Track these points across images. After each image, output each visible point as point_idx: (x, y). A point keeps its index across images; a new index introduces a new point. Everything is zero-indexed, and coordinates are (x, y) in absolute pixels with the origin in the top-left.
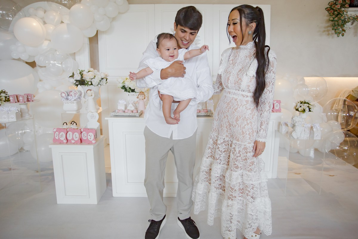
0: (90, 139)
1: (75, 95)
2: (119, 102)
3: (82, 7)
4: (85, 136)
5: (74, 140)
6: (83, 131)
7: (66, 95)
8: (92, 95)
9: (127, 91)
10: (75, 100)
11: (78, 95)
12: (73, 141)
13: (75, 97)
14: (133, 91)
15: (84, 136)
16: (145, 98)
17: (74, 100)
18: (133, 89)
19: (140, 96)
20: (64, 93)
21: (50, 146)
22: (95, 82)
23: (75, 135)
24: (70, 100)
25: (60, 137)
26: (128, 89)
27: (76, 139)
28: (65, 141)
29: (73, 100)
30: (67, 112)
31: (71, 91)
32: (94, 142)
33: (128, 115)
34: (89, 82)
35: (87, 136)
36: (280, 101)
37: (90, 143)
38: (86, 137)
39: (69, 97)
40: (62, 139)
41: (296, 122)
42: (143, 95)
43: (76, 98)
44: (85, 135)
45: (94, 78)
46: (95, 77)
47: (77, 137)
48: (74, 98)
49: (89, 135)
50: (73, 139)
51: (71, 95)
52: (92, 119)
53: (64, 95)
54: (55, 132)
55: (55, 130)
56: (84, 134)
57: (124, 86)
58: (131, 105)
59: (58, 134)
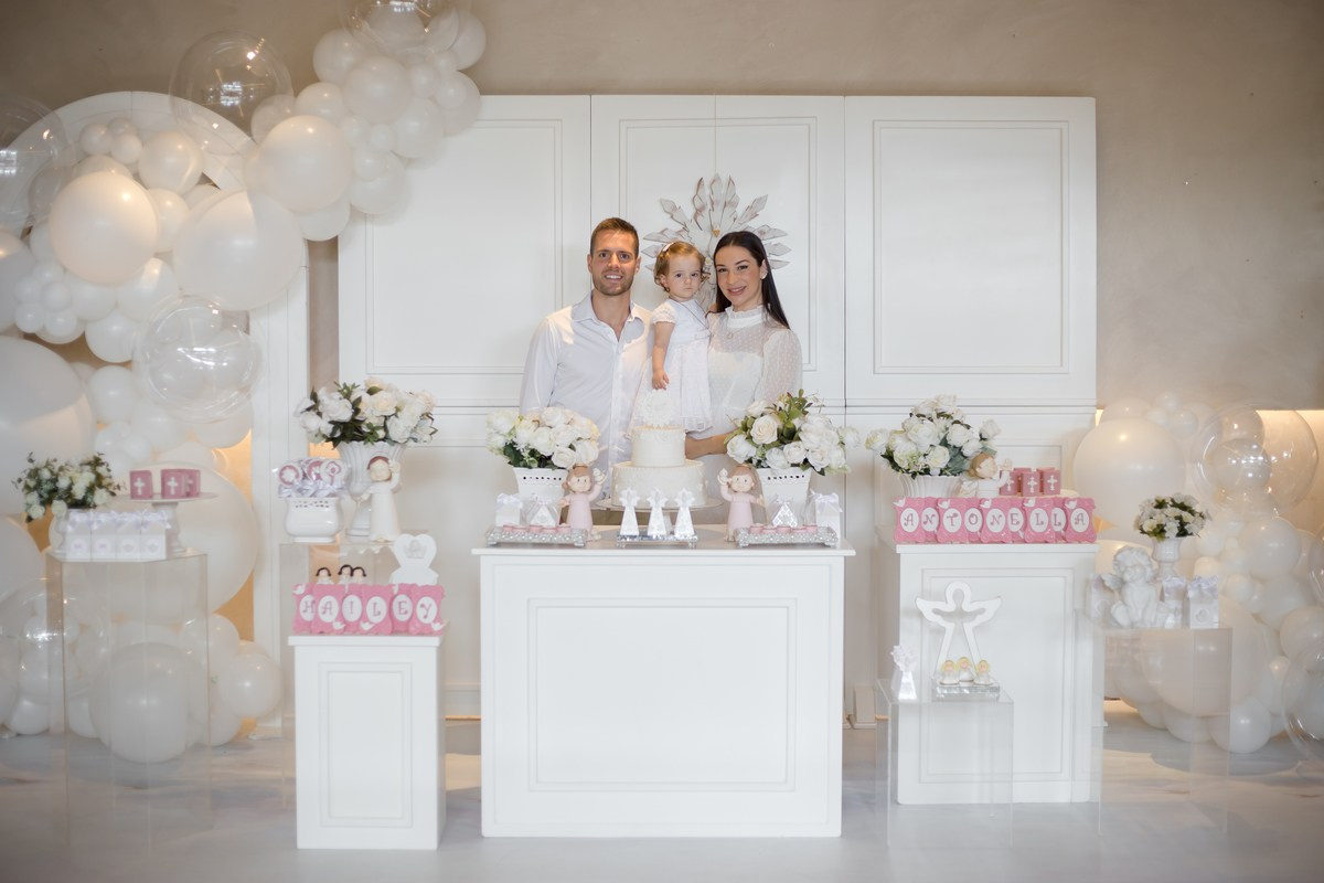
0: (425, 617)
1: (332, 477)
2: (499, 501)
3: (310, 130)
4: (403, 611)
5: (371, 623)
6: (400, 592)
7: (297, 476)
8: (389, 479)
9: (521, 463)
10: (332, 495)
11: (343, 475)
12: (366, 627)
13: (331, 484)
14: (544, 461)
15: (400, 609)
16: (590, 490)
17: (328, 496)
18: (547, 455)
19: (574, 479)
20: (291, 467)
21: (293, 640)
22: (398, 429)
23: (375, 604)
24: (313, 495)
25: (320, 610)
26: (526, 454)
27: (378, 619)
28: (338, 626)
29: (327, 493)
30: (300, 540)
31: (318, 463)
32: (437, 627)
33: (548, 541)
34: (378, 428)
35: (414, 607)
36: (1090, 500)
37: (425, 631)
38: (406, 612)
39: (310, 485)
40: (326, 618)
41: (1127, 567)
42: (587, 478)
43: (335, 486)
44: (403, 605)
45: (395, 415)
46: (398, 409)
47: (379, 613)
48: (328, 485)
49: (422, 606)
50: (364, 617)
51: (319, 477)
52: (410, 557)
53: (290, 475)
54: (300, 597)
55: (301, 590)
56: (400, 603)
57: (514, 443)
58: (544, 512)
59: (309, 604)
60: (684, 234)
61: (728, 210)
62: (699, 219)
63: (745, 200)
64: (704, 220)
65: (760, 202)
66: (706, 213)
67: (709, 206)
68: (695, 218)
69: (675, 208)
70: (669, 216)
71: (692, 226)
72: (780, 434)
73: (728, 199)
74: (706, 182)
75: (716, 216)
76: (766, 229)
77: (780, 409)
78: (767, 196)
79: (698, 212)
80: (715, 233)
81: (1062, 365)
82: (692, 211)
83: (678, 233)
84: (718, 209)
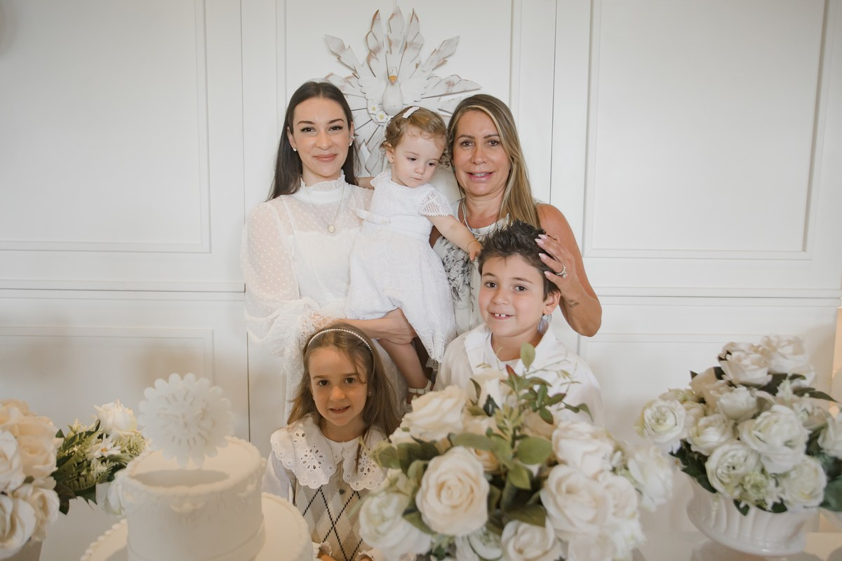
60: (354, 81)
61: (410, 53)
62: (373, 62)
63: (431, 41)
64: (379, 65)
65: (451, 43)
66: (381, 55)
67: (386, 48)
68: (368, 61)
69: (343, 47)
70: (335, 58)
71: (363, 72)
72: (494, 503)
73: (409, 39)
74: (384, 16)
75: (394, 59)
76: (455, 80)
77: (490, 399)
78: (458, 37)
79: (372, 53)
80: (392, 80)
81: (804, 249)
82: (365, 54)
83: (347, 79)
84: (396, 50)
